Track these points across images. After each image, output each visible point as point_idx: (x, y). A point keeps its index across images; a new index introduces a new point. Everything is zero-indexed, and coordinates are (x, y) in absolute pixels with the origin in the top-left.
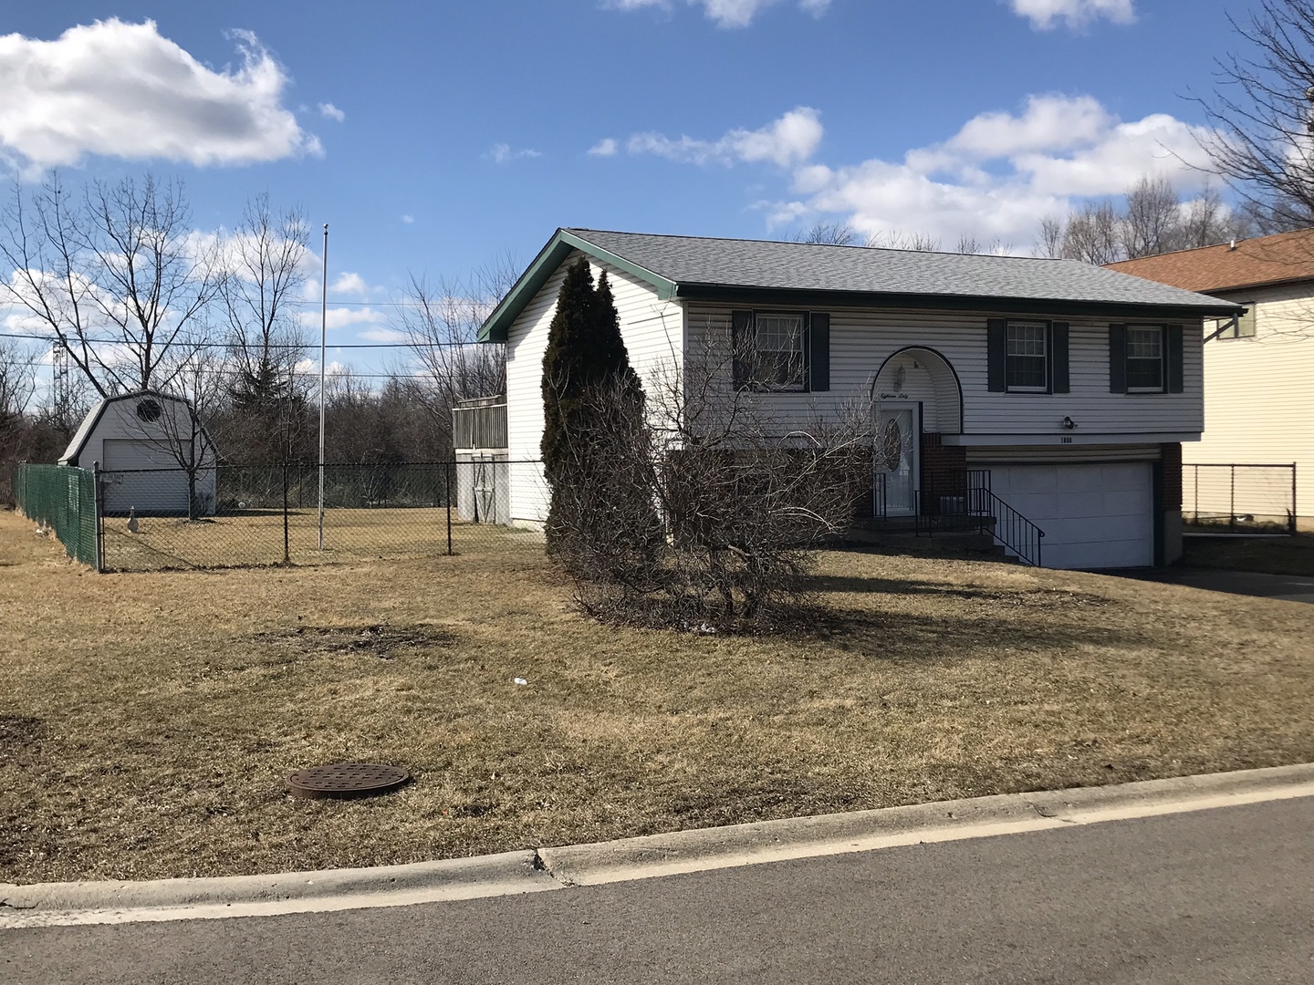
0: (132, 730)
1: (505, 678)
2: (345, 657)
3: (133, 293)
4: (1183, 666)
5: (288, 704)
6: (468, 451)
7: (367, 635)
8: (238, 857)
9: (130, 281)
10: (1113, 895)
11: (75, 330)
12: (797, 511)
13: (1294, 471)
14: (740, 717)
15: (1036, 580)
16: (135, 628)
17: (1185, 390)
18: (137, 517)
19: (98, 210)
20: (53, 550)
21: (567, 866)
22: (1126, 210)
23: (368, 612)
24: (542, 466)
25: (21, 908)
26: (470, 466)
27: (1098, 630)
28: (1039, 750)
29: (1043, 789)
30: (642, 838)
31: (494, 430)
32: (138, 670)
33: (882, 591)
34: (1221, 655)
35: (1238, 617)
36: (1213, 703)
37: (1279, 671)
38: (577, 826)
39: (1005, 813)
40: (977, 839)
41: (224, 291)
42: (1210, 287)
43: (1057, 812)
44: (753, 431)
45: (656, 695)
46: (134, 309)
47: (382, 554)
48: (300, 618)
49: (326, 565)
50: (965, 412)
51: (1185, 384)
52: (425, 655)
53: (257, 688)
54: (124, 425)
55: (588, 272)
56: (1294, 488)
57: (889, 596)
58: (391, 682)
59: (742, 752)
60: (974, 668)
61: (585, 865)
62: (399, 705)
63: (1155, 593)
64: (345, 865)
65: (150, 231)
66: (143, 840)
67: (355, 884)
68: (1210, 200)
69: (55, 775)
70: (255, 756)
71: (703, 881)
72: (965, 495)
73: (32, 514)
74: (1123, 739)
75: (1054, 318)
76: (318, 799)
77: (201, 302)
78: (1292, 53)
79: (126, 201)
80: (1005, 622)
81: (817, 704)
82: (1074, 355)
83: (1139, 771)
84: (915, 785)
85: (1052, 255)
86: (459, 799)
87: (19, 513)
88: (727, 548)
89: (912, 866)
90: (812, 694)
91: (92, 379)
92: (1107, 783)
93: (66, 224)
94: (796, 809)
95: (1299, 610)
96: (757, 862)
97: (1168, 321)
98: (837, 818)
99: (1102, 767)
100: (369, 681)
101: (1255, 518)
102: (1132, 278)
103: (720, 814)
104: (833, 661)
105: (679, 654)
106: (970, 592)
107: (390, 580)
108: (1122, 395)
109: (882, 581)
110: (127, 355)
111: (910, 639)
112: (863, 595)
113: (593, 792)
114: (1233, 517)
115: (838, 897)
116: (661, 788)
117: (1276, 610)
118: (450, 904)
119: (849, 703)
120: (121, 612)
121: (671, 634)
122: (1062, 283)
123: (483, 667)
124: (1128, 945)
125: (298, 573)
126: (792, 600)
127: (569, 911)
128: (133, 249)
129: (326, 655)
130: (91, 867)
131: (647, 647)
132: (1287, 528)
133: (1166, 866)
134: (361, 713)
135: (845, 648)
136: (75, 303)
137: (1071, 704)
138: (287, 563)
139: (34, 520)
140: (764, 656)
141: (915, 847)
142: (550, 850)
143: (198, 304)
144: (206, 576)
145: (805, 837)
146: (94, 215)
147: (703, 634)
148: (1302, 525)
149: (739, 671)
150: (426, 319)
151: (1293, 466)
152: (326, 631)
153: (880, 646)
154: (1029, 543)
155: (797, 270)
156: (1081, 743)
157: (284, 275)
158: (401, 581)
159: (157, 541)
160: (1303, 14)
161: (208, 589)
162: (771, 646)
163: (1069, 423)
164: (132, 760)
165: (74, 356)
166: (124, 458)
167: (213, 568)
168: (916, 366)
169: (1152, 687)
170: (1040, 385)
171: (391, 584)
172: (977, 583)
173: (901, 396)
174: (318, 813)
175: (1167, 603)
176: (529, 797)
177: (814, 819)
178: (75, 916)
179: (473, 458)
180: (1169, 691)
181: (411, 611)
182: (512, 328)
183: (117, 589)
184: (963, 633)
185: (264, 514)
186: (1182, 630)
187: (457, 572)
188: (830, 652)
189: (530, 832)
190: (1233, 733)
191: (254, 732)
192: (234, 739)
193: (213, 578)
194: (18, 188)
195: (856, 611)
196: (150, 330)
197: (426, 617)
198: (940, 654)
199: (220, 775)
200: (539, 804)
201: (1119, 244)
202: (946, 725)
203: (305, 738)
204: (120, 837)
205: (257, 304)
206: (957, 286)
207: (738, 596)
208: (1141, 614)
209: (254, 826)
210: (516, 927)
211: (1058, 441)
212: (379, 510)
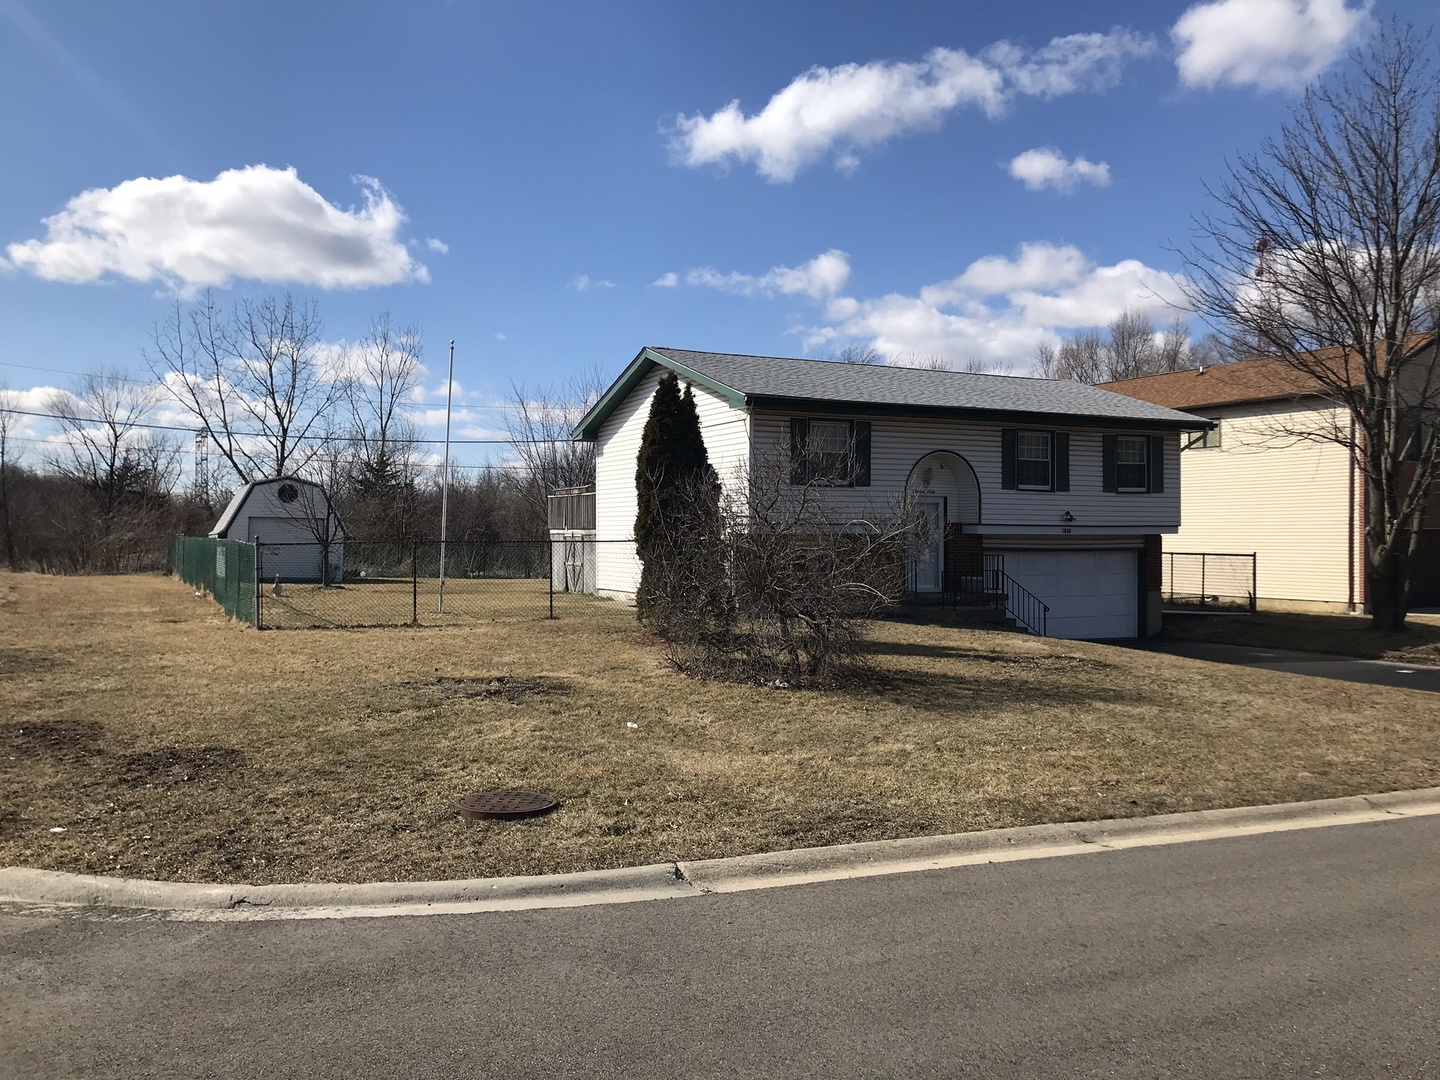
0: (317, 761)
1: (619, 722)
2: (482, 703)
3: (272, 394)
4: (1180, 721)
5: (443, 741)
6: (561, 531)
7: (495, 685)
8: (429, 866)
9: (269, 383)
10: (1158, 906)
11: (222, 424)
12: (857, 586)
13: (1255, 560)
14: (821, 758)
15: (1047, 647)
16: (300, 676)
17: (1165, 490)
18: (281, 582)
19: (244, 323)
20: (212, 610)
21: (701, 877)
22: (1110, 339)
23: (490, 665)
24: (635, 546)
25: (258, 905)
26: (562, 544)
27: (1104, 690)
28: (1073, 788)
29: (1082, 820)
30: (761, 855)
31: (585, 515)
32: (311, 711)
33: (920, 655)
34: (1209, 713)
35: (1218, 681)
36: (1210, 751)
37: (1260, 726)
38: (705, 844)
39: (1054, 839)
40: (1036, 860)
41: (349, 393)
42: (1183, 404)
43: (1095, 839)
44: (820, 518)
45: (748, 738)
46: (272, 407)
47: (495, 617)
48: (436, 670)
49: (448, 626)
50: (983, 506)
51: (1165, 486)
52: (548, 702)
53: (414, 728)
54: (270, 505)
55: (677, 384)
56: (1254, 574)
57: (927, 659)
58: (525, 724)
59: (828, 786)
60: (1007, 719)
61: (717, 877)
62: (537, 742)
63: (1147, 660)
64: (519, 874)
65: (288, 342)
66: (344, 852)
67: (531, 888)
68: (1180, 333)
69: (260, 797)
70: (423, 784)
71: (817, 891)
72: (982, 576)
73: (187, 578)
74: (1141, 780)
75: (1057, 429)
76: (484, 819)
77: (329, 402)
78: (1256, 214)
79: (268, 316)
80: (1026, 682)
81: (882, 748)
82: (1073, 460)
83: (1158, 806)
84: (976, 815)
85: (1047, 376)
86: (602, 821)
87: (176, 578)
88: (798, 617)
89: (987, 881)
90: (876, 739)
91: (235, 465)
92: (1135, 816)
93: (217, 335)
94: (883, 833)
95: (1270, 675)
96: (857, 876)
97: (1151, 432)
98: (918, 841)
99: (1127, 802)
100: (507, 723)
101: (1220, 599)
102: (1121, 397)
103: (821, 837)
104: (889, 713)
105: (760, 704)
106: (994, 657)
107: (505, 639)
108: (1113, 494)
109: (919, 646)
110: (266, 446)
111: (950, 696)
112: (905, 658)
113: (712, 817)
114: (1203, 597)
115: (932, 905)
116: (767, 815)
117: (1249, 675)
118: (614, 906)
119: (909, 747)
120: (283, 663)
121: (751, 688)
122: (1063, 400)
123: (599, 713)
124: (1179, 946)
125: (426, 633)
126: (847, 661)
127: (713, 913)
128: (273, 356)
129: (466, 702)
130: (307, 873)
131: (732, 698)
132: (1248, 608)
133: (1196, 884)
134: (505, 749)
135: (898, 702)
136: (222, 401)
137: (1092, 751)
138: (415, 624)
139: (191, 585)
140: (832, 708)
141: (985, 865)
142: (687, 864)
143: (327, 405)
144: (349, 633)
145: (893, 856)
146: (241, 327)
147: (778, 688)
148: (1260, 605)
149: (813, 719)
150: (524, 420)
151: (1254, 555)
152: (460, 681)
153: (926, 701)
154: (1037, 616)
155: (844, 385)
156: (1105, 783)
157: (401, 381)
158: (515, 639)
159: (298, 602)
160: (1264, 181)
161: (353, 644)
162: (836, 699)
163: (1069, 517)
164: (323, 785)
165: (220, 446)
166: (270, 533)
167: (353, 627)
168: (942, 467)
169: (1158, 738)
170: (1045, 485)
171: (507, 643)
172: (998, 649)
173: (930, 492)
174: (487, 830)
175: (1158, 668)
176: (660, 820)
177: (900, 842)
178: (303, 911)
179: (565, 538)
180: (1172, 741)
181: (529, 665)
182: (600, 429)
183: (276, 644)
184: (993, 691)
185: (383, 582)
186: (1174, 691)
187: (561, 634)
188: (885, 705)
189: (667, 849)
190: (1231, 776)
191: (420, 763)
192: (404, 769)
193: (354, 636)
194: (178, 305)
195: (901, 671)
196: (285, 425)
197: (542, 671)
198: (978, 708)
199: (397, 799)
200: (669, 826)
201: (1104, 368)
202: (993, 767)
203: (462, 769)
204: (325, 849)
205: (376, 405)
206: (977, 401)
207: (803, 657)
208: (1138, 677)
209: (436, 841)
210: (672, 925)
211: (1059, 532)
212: (480, 581)
